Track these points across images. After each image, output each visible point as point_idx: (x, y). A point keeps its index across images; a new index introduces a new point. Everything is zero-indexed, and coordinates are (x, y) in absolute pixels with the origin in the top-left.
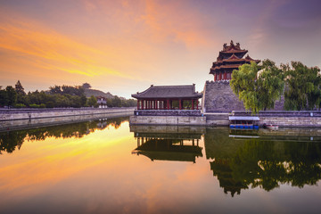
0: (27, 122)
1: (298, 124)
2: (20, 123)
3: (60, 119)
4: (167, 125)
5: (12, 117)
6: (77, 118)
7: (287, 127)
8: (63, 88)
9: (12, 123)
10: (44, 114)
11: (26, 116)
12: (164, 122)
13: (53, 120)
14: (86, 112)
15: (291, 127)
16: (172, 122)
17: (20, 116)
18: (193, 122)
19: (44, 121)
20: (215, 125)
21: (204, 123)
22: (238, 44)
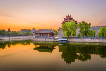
0: (8, 40)
1: (80, 41)
2: (6, 40)
3: (19, 39)
4: (42, 41)
5: (4, 38)
6: (25, 39)
7: (77, 42)
8: (25, 29)
9: (3, 40)
10: (14, 38)
11: (8, 38)
12: (42, 40)
13: (17, 39)
14: (28, 37)
15: (78, 42)
16: (44, 40)
17: (6, 38)
18: (50, 40)
19: (14, 40)
20: (56, 41)
21: (53, 41)
22: (71, 16)
